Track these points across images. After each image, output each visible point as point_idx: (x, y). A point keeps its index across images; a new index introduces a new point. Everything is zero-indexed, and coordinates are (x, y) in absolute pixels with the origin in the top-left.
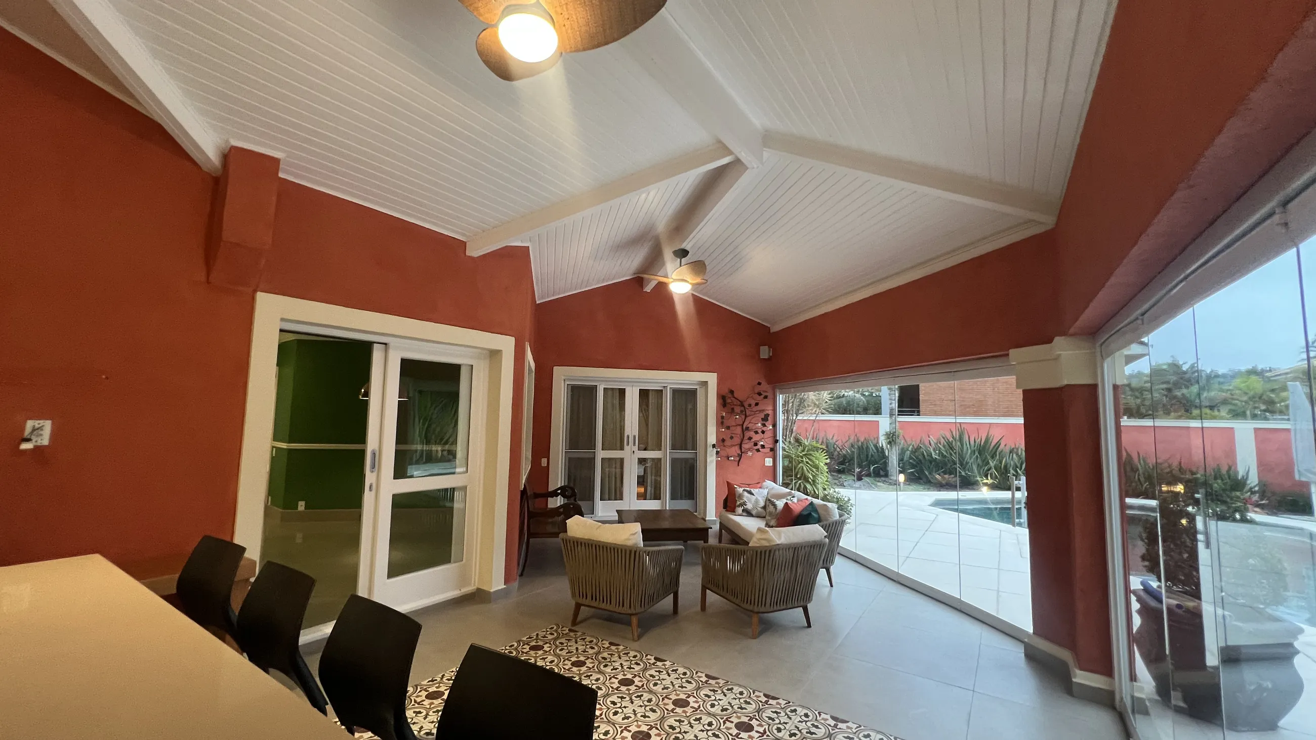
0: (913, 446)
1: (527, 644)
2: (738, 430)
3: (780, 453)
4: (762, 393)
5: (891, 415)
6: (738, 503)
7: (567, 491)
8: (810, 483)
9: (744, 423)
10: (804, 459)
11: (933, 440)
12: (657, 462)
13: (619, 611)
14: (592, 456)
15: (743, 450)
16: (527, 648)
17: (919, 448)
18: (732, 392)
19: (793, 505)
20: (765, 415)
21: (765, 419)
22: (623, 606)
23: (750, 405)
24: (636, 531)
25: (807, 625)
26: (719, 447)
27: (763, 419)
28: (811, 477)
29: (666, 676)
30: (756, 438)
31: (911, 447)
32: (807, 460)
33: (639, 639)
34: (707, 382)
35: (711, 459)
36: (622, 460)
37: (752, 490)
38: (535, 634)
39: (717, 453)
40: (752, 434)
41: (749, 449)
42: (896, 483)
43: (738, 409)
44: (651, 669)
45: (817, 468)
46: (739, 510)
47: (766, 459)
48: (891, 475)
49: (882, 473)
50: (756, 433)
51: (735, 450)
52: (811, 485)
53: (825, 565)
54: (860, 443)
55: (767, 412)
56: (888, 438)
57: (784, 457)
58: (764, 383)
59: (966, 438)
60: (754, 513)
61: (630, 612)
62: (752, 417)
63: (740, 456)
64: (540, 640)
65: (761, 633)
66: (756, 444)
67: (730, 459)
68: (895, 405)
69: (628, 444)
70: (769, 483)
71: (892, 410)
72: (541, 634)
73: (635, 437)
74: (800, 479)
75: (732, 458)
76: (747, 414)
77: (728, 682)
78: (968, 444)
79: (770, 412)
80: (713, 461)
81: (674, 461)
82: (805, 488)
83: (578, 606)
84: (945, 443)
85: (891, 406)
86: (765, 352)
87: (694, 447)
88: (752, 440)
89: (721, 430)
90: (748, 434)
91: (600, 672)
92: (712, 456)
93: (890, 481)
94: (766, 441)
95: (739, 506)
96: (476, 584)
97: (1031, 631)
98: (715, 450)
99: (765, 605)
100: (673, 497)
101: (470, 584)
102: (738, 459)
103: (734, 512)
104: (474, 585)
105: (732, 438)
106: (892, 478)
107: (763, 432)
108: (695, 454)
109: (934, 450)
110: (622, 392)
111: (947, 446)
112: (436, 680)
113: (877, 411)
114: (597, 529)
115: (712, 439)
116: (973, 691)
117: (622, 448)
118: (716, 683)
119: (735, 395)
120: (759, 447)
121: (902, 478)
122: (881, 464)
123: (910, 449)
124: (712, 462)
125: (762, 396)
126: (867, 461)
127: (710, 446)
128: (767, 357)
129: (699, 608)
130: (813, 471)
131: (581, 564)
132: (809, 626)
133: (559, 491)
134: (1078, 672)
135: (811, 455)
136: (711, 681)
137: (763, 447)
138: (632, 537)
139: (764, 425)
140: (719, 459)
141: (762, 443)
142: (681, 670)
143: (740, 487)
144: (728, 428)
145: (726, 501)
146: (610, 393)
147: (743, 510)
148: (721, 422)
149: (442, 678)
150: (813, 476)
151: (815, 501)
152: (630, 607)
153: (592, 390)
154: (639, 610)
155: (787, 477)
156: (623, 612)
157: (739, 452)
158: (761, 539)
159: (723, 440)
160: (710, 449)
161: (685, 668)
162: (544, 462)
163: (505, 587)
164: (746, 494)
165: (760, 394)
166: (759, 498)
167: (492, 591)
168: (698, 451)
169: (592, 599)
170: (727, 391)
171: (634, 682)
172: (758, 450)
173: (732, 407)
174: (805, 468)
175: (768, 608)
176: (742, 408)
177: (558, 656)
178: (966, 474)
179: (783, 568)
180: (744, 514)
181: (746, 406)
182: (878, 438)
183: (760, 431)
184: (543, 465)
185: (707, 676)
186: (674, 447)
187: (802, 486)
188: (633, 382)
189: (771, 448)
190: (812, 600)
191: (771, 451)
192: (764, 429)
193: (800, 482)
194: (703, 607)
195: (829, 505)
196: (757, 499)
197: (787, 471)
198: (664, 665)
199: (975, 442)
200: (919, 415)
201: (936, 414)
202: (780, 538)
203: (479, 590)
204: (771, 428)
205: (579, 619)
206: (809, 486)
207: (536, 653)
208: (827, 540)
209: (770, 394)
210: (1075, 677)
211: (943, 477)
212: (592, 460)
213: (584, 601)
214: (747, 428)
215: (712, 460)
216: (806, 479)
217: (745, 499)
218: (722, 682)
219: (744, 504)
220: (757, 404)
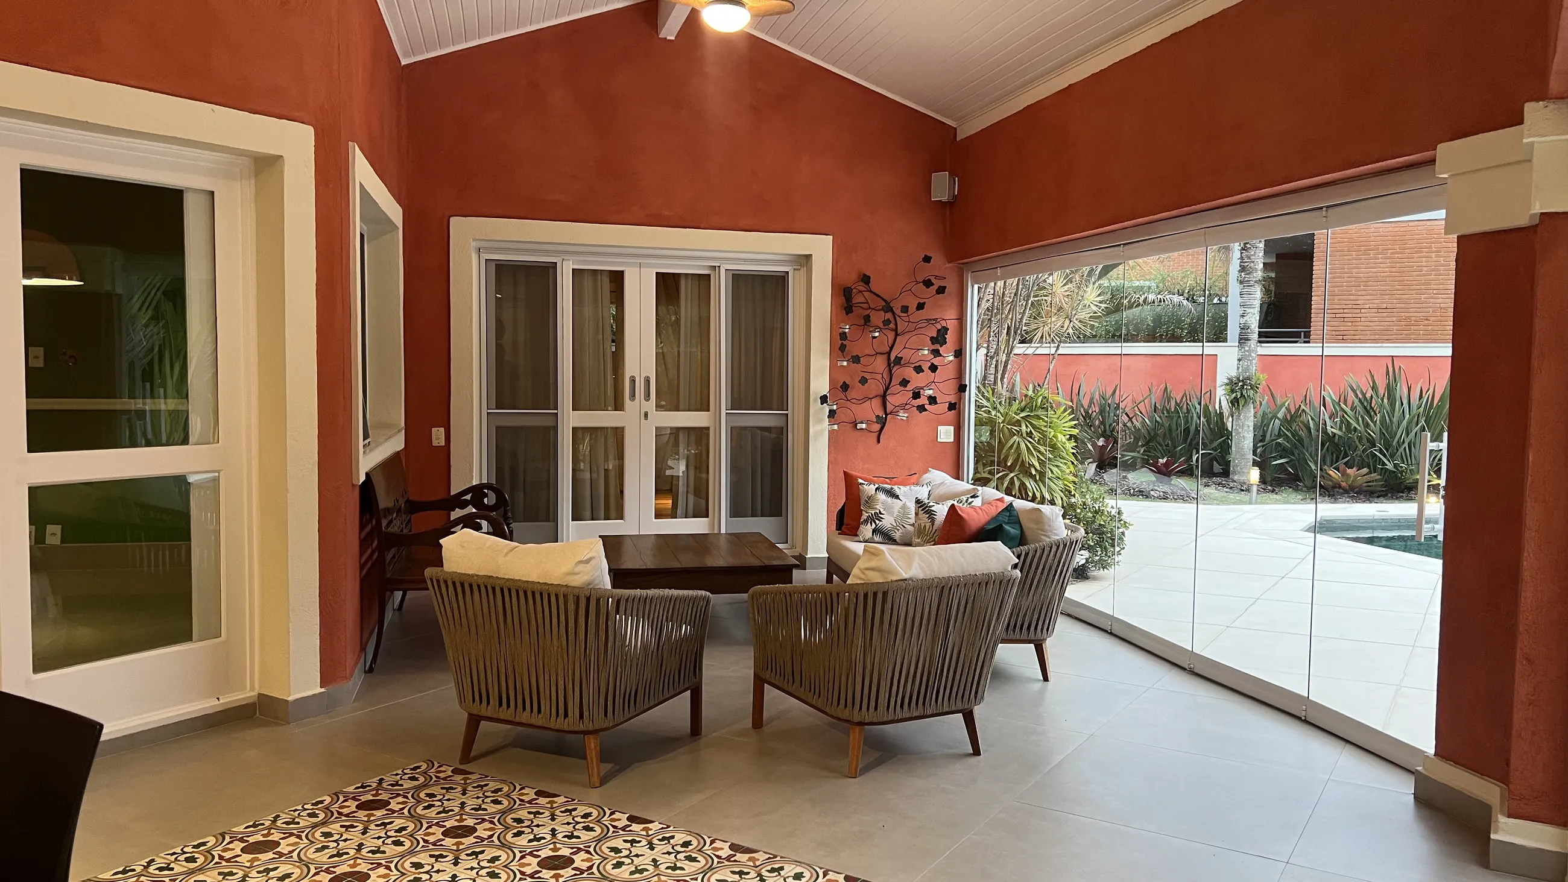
0: (1288, 409)
1: (354, 799)
2: (880, 364)
3: (971, 414)
4: (933, 280)
5: (1243, 339)
6: (865, 516)
7: (486, 495)
8: (1033, 477)
9: (891, 348)
10: (1024, 427)
11: (1330, 394)
12: (700, 435)
13: (557, 727)
14: (548, 422)
15: (889, 408)
16: (352, 805)
17: (1298, 413)
18: (866, 279)
19: (971, 511)
20: (939, 331)
21: (940, 338)
22: (566, 716)
23: (905, 309)
24: (590, 555)
25: (972, 752)
26: (836, 401)
27: (934, 340)
28: (1037, 465)
29: (645, 850)
30: (917, 380)
31: (1284, 409)
32: (1030, 428)
33: (601, 785)
34: (808, 257)
35: (818, 428)
36: (618, 433)
37: (896, 488)
38: (376, 779)
39: (832, 413)
40: (909, 373)
41: (904, 407)
42: (1245, 489)
43: (878, 318)
44: (615, 837)
45: (1054, 447)
46: (867, 530)
47: (939, 428)
48: (1235, 473)
49: (1217, 468)
50: (919, 369)
51: (873, 408)
52: (1036, 481)
53: (1032, 636)
54: (1173, 403)
55: (944, 324)
56: (1232, 391)
57: (979, 423)
58: (937, 258)
59: (1402, 391)
60: (897, 535)
61: (582, 727)
62: (911, 334)
63: (883, 422)
64: (386, 790)
65: (868, 768)
66: (916, 395)
67: (859, 426)
68: (1254, 320)
69: (633, 396)
70: (939, 478)
71: (1244, 328)
72: (389, 779)
73: (647, 381)
74: (1011, 469)
75: (864, 426)
76: (899, 331)
77: (775, 857)
78: (1405, 402)
79: (951, 325)
80: (823, 430)
81: (737, 434)
82: (1023, 485)
83: (474, 722)
84: (1356, 401)
85: (1242, 321)
86: (942, 187)
87: (783, 405)
88: (910, 387)
89: (839, 364)
90: (899, 373)
91: (503, 845)
92: (819, 421)
93: (1231, 485)
94: (939, 386)
95: (866, 521)
96: (257, 686)
97: (1431, 750)
98: (826, 408)
99: (876, 708)
100: (736, 511)
101: (243, 688)
102: (878, 427)
103: (857, 535)
104: (252, 689)
105: (863, 381)
106: (1236, 478)
107: (933, 368)
108: (784, 418)
109: (1332, 416)
110: (617, 278)
111: (1359, 408)
112: (134, 870)
113: (1219, 335)
114: (507, 553)
115: (821, 384)
116: (1287, 863)
117: (618, 406)
118: (750, 859)
119: (873, 286)
120: (923, 401)
121: (1254, 475)
122: (1215, 449)
123: (1280, 415)
124: (819, 433)
125: (935, 287)
126: (1185, 441)
127: (815, 400)
128: (945, 199)
129: (749, 722)
130: (1039, 452)
131: (473, 629)
132: (977, 752)
133: (468, 497)
134: (1502, 819)
135: (1039, 417)
136: (739, 857)
137: (932, 400)
138: (581, 567)
139: (936, 353)
140: (836, 427)
141: (931, 392)
142: (680, 838)
143: (870, 482)
144: (856, 359)
145: (841, 513)
146: (587, 281)
147: (874, 531)
148: (840, 346)
149: (146, 867)
150: (1042, 463)
151: (1019, 504)
152: (581, 717)
153: (546, 273)
154: (600, 722)
155: (985, 465)
156: (566, 728)
157: (881, 414)
158: (867, 569)
159: (845, 387)
160: (815, 406)
161: (690, 833)
162: (438, 436)
163: (323, 690)
164: (882, 496)
165: (928, 283)
166: (908, 504)
167: (290, 699)
168: (789, 412)
169: (500, 704)
170: (854, 277)
171: (573, 861)
172: (922, 408)
173: (867, 312)
174: (1023, 446)
175: (882, 714)
176: (889, 315)
177: (418, 820)
178: (1395, 465)
179: (915, 630)
180: (877, 538)
181: (898, 312)
182: (1211, 394)
183: (926, 367)
184: (435, 443)
185: (733, 847)
186: (736, 403)
187: (1017, 483)
188: (640, 256)
189: (950, 404)
190: (982, 698)
191: (950, 409)
192: (936, 361)
193: (1012, 475)
194: (758, 721)
195: (1045, 508)
196: (904, 507)
197: (983, 453)
198: (646, 829)
199: (1421, 397)
200: (1309, 342)
201: (1342, 338)
202: (909, 566)
203: (261, 696)
204: (951, 358)
205: (476, 750)
206: (1029, 484)
207: (369, 816)
208: (1017, 573)
209: (951, 287)
210: (1496, 832)
211: (1344, 474)
212: (550, 433)
213: (484, 710)
214: (898, 360)
215: (820, 430)
216: (1026, 470)
217: (879, 507)
218: (761, 857)
219: (878, 516)
220: (921, 306)
